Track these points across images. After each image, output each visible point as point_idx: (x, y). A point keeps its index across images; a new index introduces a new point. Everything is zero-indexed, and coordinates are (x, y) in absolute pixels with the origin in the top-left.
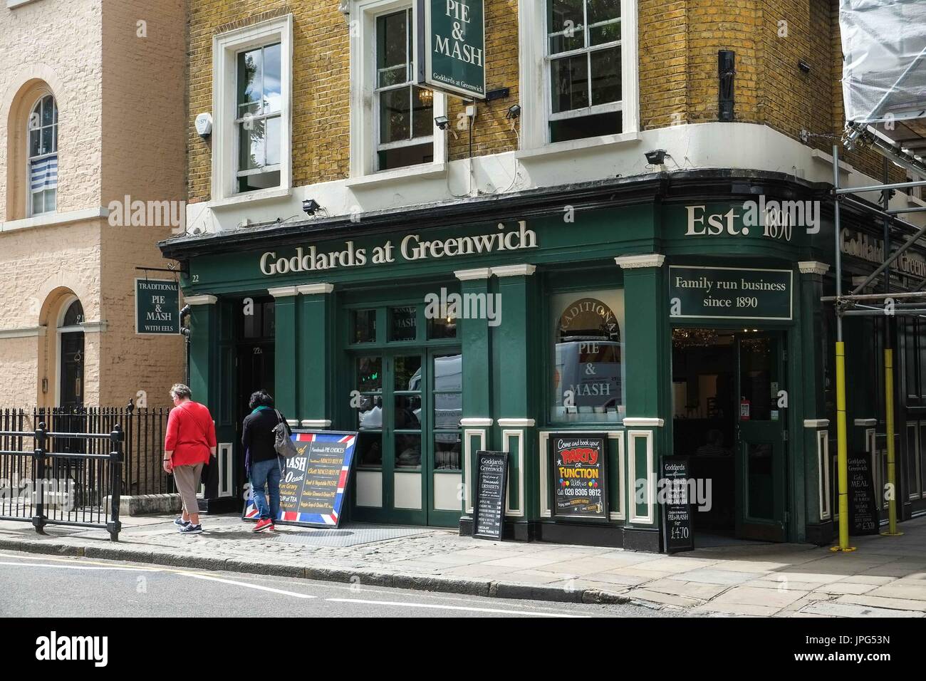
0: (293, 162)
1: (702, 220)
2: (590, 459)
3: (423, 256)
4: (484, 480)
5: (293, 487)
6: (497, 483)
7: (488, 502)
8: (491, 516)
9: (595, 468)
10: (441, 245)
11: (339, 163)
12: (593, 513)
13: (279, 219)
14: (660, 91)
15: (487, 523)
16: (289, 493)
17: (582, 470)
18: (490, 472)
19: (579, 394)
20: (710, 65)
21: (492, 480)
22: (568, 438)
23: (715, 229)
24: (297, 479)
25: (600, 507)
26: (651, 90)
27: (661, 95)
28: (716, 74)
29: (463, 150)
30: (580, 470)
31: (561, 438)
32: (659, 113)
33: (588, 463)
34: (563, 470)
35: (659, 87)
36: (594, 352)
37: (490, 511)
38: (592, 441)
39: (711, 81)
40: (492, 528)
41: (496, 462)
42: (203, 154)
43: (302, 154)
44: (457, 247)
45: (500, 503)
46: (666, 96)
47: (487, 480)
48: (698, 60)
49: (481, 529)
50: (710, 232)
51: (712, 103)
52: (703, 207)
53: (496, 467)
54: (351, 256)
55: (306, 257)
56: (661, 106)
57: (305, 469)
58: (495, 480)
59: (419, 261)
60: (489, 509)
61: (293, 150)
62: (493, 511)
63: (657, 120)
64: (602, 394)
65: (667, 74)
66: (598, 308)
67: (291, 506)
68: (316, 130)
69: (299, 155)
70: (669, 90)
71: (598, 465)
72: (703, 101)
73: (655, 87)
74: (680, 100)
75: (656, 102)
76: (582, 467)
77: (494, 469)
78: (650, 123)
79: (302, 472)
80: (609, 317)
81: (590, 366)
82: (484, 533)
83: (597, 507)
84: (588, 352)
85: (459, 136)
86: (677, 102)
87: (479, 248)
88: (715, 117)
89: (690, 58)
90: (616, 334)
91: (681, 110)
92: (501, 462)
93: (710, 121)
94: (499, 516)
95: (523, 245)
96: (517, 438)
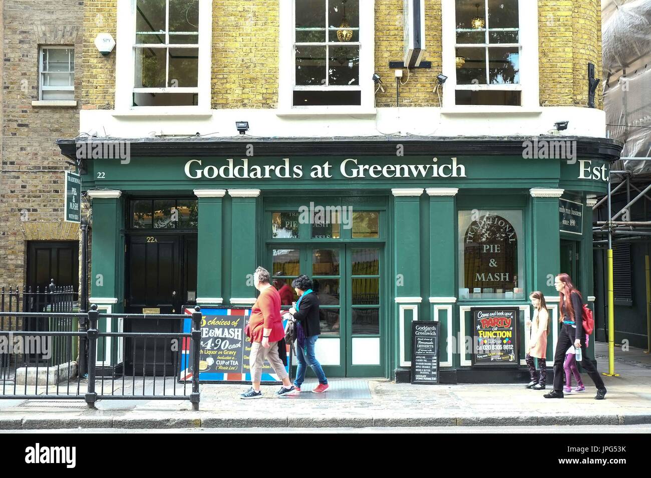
0: (212, 89)
1: (589, 169)
2: (505, 324)
3: (361, 175)
4: (419, 342)
5: (231, 353)
6: (432, 343)
7: (424, 357)
8: (428, 367)
9: (509, 330)
10: (379, 168)
11: (264, 95)
12: (507, 361)
13: (198, 133)
14: (554, 83)
15: (424, 373)
16: (228, 358)
17: (498, 332)
18: (424, 336)
19: (484, 280)
20: (584, 72)
21: (426, 341)
22: (485, 310)
23: (597, 176)
24: (234, 346)
25: (512, 357)
26: (547, 81)
27: (554, 85)
28: (587, 77)
29: (389, 100)
30: (497, 332)
31: (481, 310)
32: (553, 97)
33: (503, 328)
34: (482, 333)
35: (554, 80)
36: (496, 251)
37: (426, 364)
38: (507, 312)
39: (585, 81)
40: (429, 376)
41: (429, 329)
42: (101, 68)
43: (222, 84)
44: (395, 171)
45: (435, 358)
46: (558, 86)
47: (422, 341)
48: (578, 67)
49: (418, 377)
50: (594, 178)
51: (585, 96)
52: (590, 162)
53: (429, 332)
54: (287, 170)
55: (238, 168)
56: (555, 91)
57: (242, 338)
58: (430, 341)
59: (357, 179)
60: (425, 362)
61: (212, 79)
62: (429, 364)
63: (552, 101)
64: (502, 280)
65: (560, 72)
66: (499, 223)
67: (233, 368)
68: (239, 66)
69: (219, 83)
70: (561, 83)
71: (511, 328)
72: (581, 93)
73: (551, 79)
74: (569, 91)
75: (551, 89)
76: (498, 330)
77: (429, 334)
78: (546, 102)
79: (239, 341)
80: (509, 228)
81: (492, 261)
82: (421, 380)
83: (510, 357)
84: (492, 251)
85: (385, 90)
86: (567, 91)
87: (415, 173)
88: (587, 105)
89: (574, 65)
90: (514, 240)
91: (569, 97)
92: (434, 328)
93: (585, 107)
94: (435, 367)
95: (455, 175)
96: (446, 311)
